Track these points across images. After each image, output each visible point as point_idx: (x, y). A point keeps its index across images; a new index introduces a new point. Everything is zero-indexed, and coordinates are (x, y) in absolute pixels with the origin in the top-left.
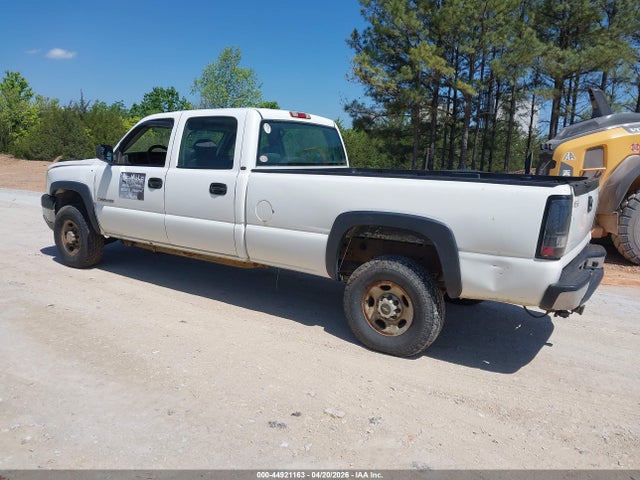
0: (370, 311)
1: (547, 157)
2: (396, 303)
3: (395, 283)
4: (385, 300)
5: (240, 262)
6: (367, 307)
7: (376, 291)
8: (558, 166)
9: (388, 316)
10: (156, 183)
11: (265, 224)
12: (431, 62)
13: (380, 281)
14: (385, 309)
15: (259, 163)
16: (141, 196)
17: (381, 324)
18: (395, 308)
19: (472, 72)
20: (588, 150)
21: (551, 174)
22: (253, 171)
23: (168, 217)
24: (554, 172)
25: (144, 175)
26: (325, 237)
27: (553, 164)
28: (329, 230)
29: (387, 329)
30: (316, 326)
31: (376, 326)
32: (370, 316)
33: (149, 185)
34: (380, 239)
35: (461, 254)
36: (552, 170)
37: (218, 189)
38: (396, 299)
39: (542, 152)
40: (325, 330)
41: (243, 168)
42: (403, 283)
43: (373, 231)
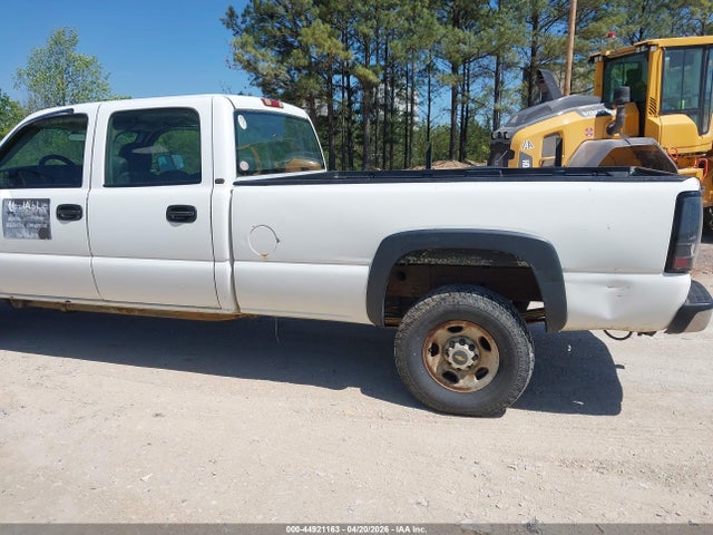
0: (434, 362)
1: (503, 147)
2: (472, 348)
3: (471, 322)
4: (457, 345)
5: (225, 315)
6: (430, 358)
7: (442, 335)
8: (517, 156)
9: (463, 367)
10: (70, 213)
11: (265, 258)
12: (327, 45)
13: (448, 322)
14: (460, 358)
15: (240, 172)
16: (45, 233)
17: (451, 377)
18: (472, 354)
19: (367, 57)
20: (546, 137)
21: (509, 167)
22: (236, 184)
23: (97, 260)
24: (513, 164)
25: (47, 201)
26: (365, 271)
27: (511, 155)
28: (370, 261)
29: (461, 383)
30: (348, 389)
31: (444, 380)
32: (435, 370)
33: (59, 217)
34: (430, 265)
35: (566, 276)
36: (510, 161)
37: (181, 214)
38: (470, 343)
39: (494, 142)
40: (362, 392)
41: (220, 181)
42: (483, 321)
43: (418, 254)
